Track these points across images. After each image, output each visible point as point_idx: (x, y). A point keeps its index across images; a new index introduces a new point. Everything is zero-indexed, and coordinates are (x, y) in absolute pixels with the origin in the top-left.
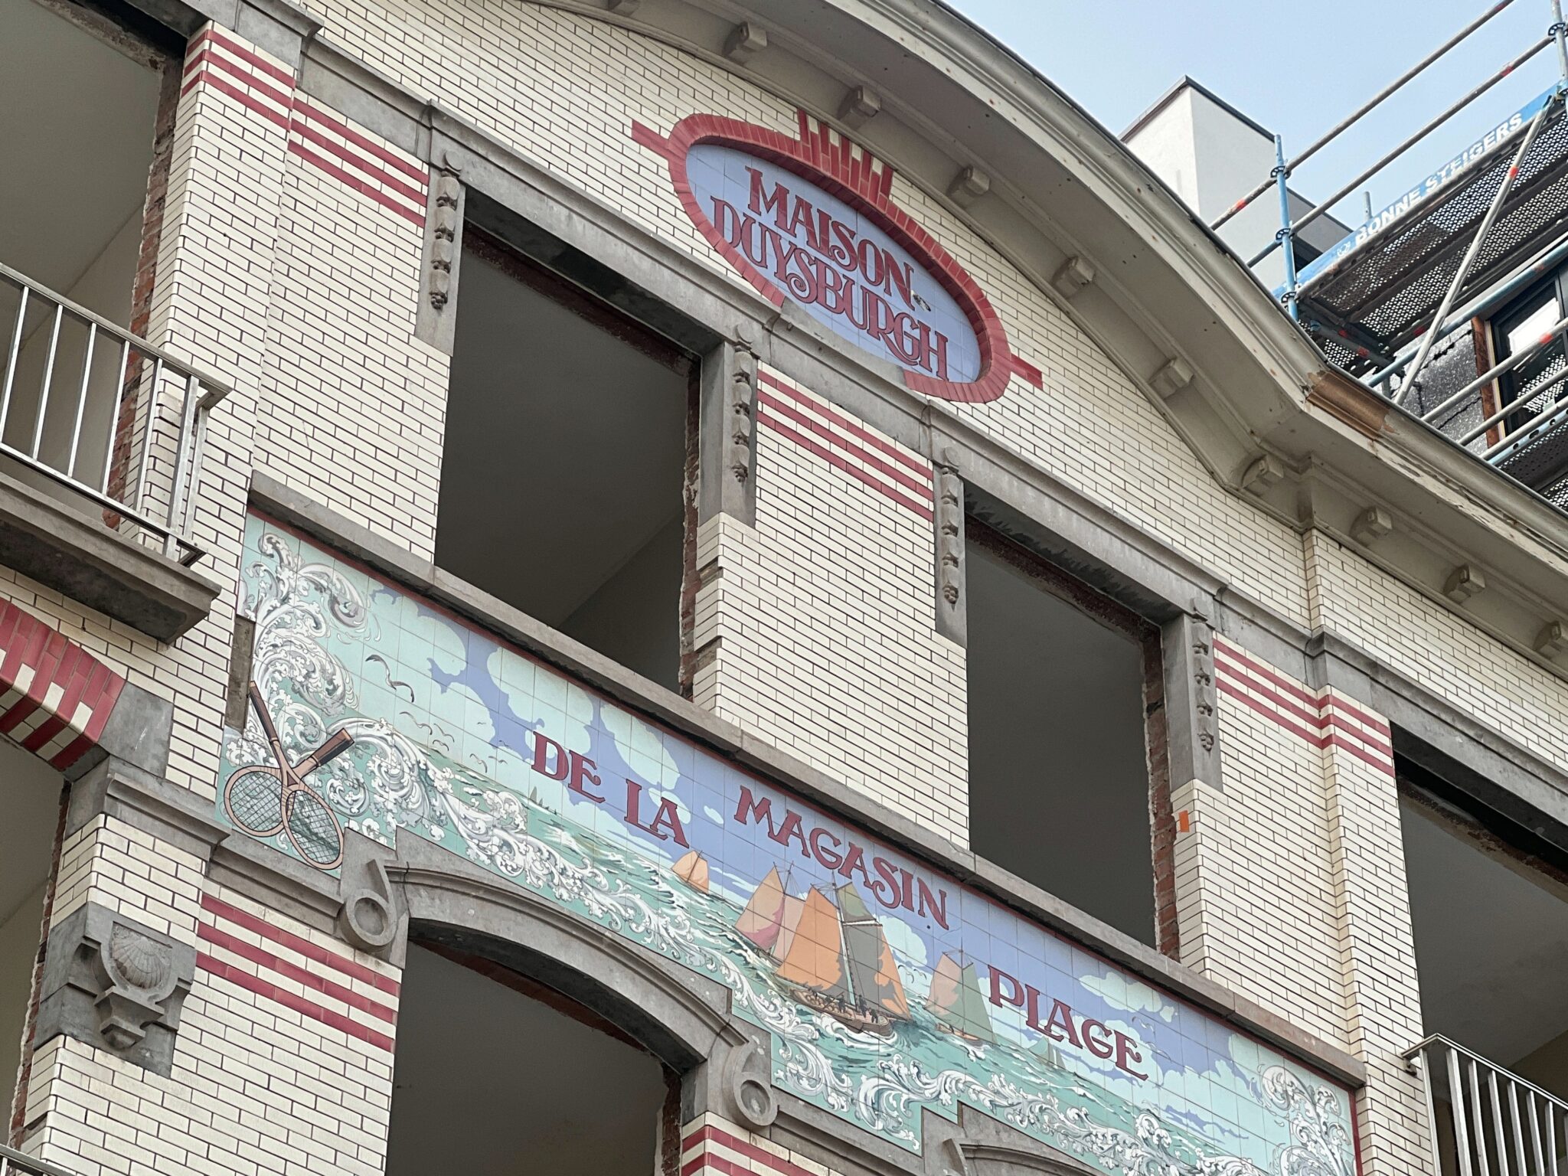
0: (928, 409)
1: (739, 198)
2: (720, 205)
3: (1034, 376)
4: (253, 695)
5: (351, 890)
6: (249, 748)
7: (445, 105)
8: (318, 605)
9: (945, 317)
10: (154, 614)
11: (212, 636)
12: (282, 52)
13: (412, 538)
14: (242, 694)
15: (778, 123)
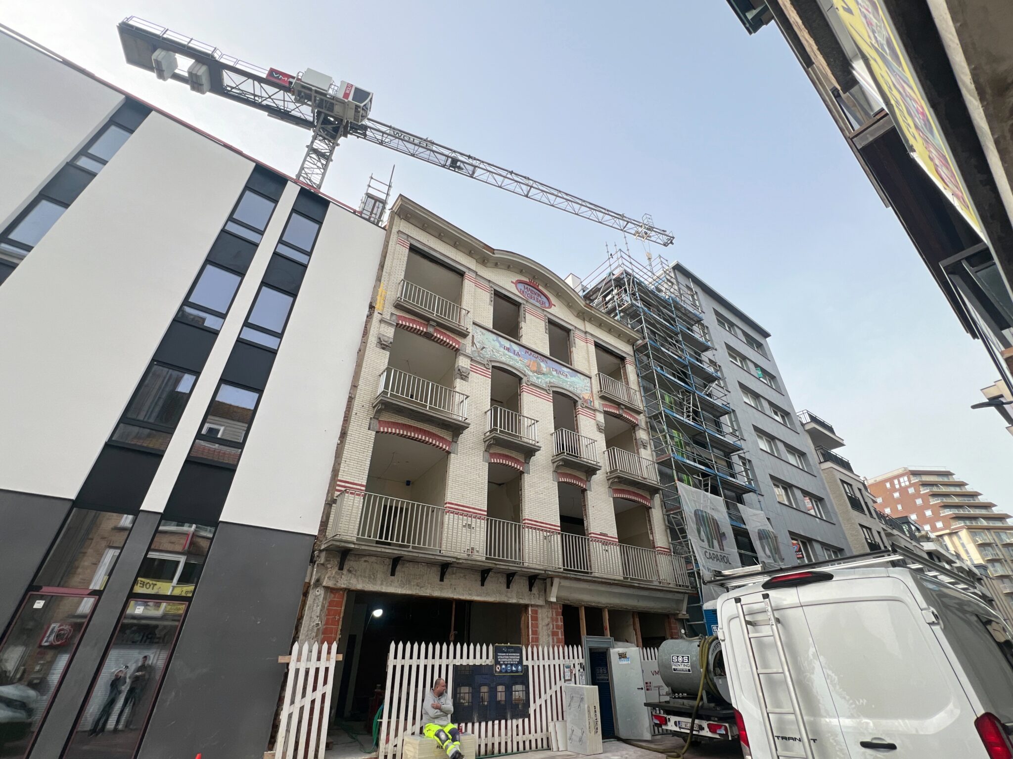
0: (544, 310)
1: (523, 289)
2: (521, 289)
3: (555, 306)
5: (486, 363)
6: (474, 348)
7: (491, 280)
8: (481, 333)
9: (545, 300)
10: (464, 335)
11: (470, 336)
12: (474, 275)
13: (490, 325)
14: (473, 343)
15: (527, 280)
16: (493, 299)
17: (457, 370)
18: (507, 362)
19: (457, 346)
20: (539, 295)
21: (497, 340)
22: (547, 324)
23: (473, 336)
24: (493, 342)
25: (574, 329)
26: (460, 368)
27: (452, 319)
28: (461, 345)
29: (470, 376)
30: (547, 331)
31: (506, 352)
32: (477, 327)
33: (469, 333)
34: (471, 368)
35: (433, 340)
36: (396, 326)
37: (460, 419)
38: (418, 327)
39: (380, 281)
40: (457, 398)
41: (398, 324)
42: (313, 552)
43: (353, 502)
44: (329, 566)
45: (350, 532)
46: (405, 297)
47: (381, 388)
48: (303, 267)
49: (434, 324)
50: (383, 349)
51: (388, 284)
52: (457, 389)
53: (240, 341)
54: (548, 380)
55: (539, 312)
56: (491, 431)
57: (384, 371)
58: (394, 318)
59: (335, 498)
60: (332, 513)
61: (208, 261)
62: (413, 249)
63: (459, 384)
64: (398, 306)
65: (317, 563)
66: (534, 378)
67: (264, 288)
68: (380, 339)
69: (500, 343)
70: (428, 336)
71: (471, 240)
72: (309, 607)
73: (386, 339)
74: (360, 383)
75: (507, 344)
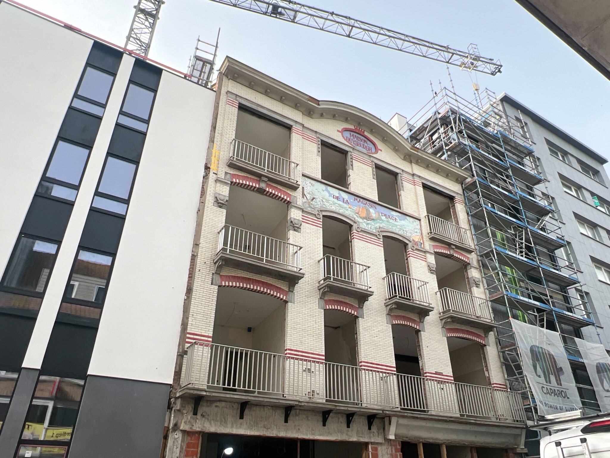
0: (370, 156)
1: (349, 136)
2: (347, 137)
3: (381, 150)
4: (305, 195)
5: (316, 213)
6: (305, 200)
7: (318, 131)
8: (310, 185)
9: (371, 146)
10: (294, 188)
11: (300, 189)
12: (300, 128)
13: (319, 176)
14: (304, 195)
15: (352, 127)
16: (320, 150)
17: (289, 222)
18: (337, 211)
19: (288, 199)
20: (365, 141)
21: (327, 190)
22: (374, 170)
23: (303, 188)
24: (322, 192)
25: (401, 172)
26: (292, 220)
27: (283, 173)
28: (292, 197)
29: (302, 227)
30: (375, 177)
31: (336, 200)
32: (306, 179)
33: (300, 185)
34: (303, 219)
35: (266, 195)
36: (231, 184)
37: (295, 270)
38: (251, 184)
39: (213, 142)
40: (292, 250)
41: (232, 182)
42: (170, 399)
43: (203, 353)
44: (185, 412)
45: (201, 380)
46: (237, 156)
47: (221, 246)
48: (142, 135)
49: (266, 179)
50: (220, 207)
51: (220, 144)
52: (291, 241)
53: (93, 210)
54: (377, 225)
55: (366, 158)
56: (324, 280)
57: (222, 229)
58: (228, 176)
59: (186, 349)
60: (184, 363)
61: (60, 138)
62: (242, 108)
63: (292, 236)
64: (231, 165)
65: (173, 409)
66: (364, 224)
67: (110, 158)
68: (216, 198)
69: (329, 192)
70: (261, 191)
71: (297, 94)
72: (170, 449)
73: (222, 198)
74: (201, 241)
75: (336, 192)
